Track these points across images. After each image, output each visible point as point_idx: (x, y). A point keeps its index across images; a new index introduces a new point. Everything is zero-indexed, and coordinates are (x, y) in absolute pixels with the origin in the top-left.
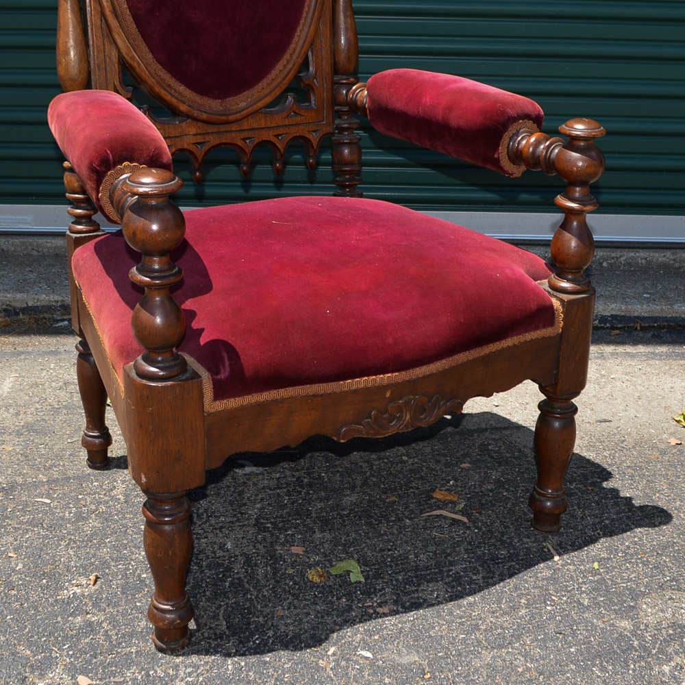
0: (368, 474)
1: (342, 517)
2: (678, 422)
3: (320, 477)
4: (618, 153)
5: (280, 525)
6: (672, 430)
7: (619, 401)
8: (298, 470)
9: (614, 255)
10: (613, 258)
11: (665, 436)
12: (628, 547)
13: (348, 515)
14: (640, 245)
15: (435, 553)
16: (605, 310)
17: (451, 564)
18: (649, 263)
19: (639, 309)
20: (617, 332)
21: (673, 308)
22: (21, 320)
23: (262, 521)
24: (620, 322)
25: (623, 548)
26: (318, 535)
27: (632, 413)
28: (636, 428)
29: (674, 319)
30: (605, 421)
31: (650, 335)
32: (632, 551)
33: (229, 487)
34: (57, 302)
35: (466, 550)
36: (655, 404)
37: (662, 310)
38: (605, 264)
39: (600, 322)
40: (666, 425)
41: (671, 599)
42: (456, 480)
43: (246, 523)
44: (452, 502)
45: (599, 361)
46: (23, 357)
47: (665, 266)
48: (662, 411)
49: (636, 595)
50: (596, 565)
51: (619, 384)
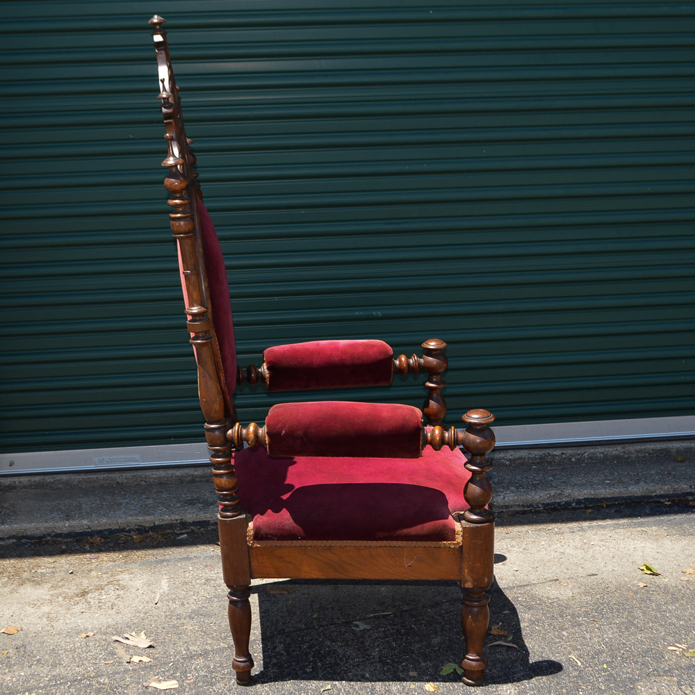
0: (443, 623)
1: (435, 651)
2: (642, 570)
3: (412, 628)
4: (577, 377)
5: (396, 660)
6: (639, 577)
7: (600, 560)
8: (395, 625)
9: (579, 452)
10: (579, 455)
11: (635, 582)
12: (623, 654)
13: (439, 650)
14: (598, 443)
15: (501, 668)
16: (579, 495)
17: (514, 673)
18: (606, 456)
19: (604, 492)
20: (590, 510)
21: (628, 490)
22: (150, 536)
23: (383, 658)
24: (591, 503)
25: (620, 654)
26: (423, 664)
27: (610, 568)
28: (615, 578)
29: (630, 498)
30: (593, 575)
31: (613, 511)
32: (626, 656)
33: (352, 640)
34: (177, 520)
35: (521, 665)
36: (625, 560)
37: (620, 492)
38: (573, 460)
39: (576, 505)
40: (635, 574)
41: (655, 681)
42: (503, 622)
43: (373, 660)
44: (503, 636)
45: (580, 533)
46: (165, 564)
47: (617, 457)
48: (631, 565)
49: (633, 681)
50: (605, 666)
51: (597, 548)
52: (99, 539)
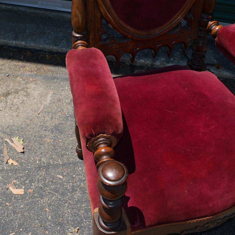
22: (55, 57)
46: (55, 80)
52: (29, 53)
